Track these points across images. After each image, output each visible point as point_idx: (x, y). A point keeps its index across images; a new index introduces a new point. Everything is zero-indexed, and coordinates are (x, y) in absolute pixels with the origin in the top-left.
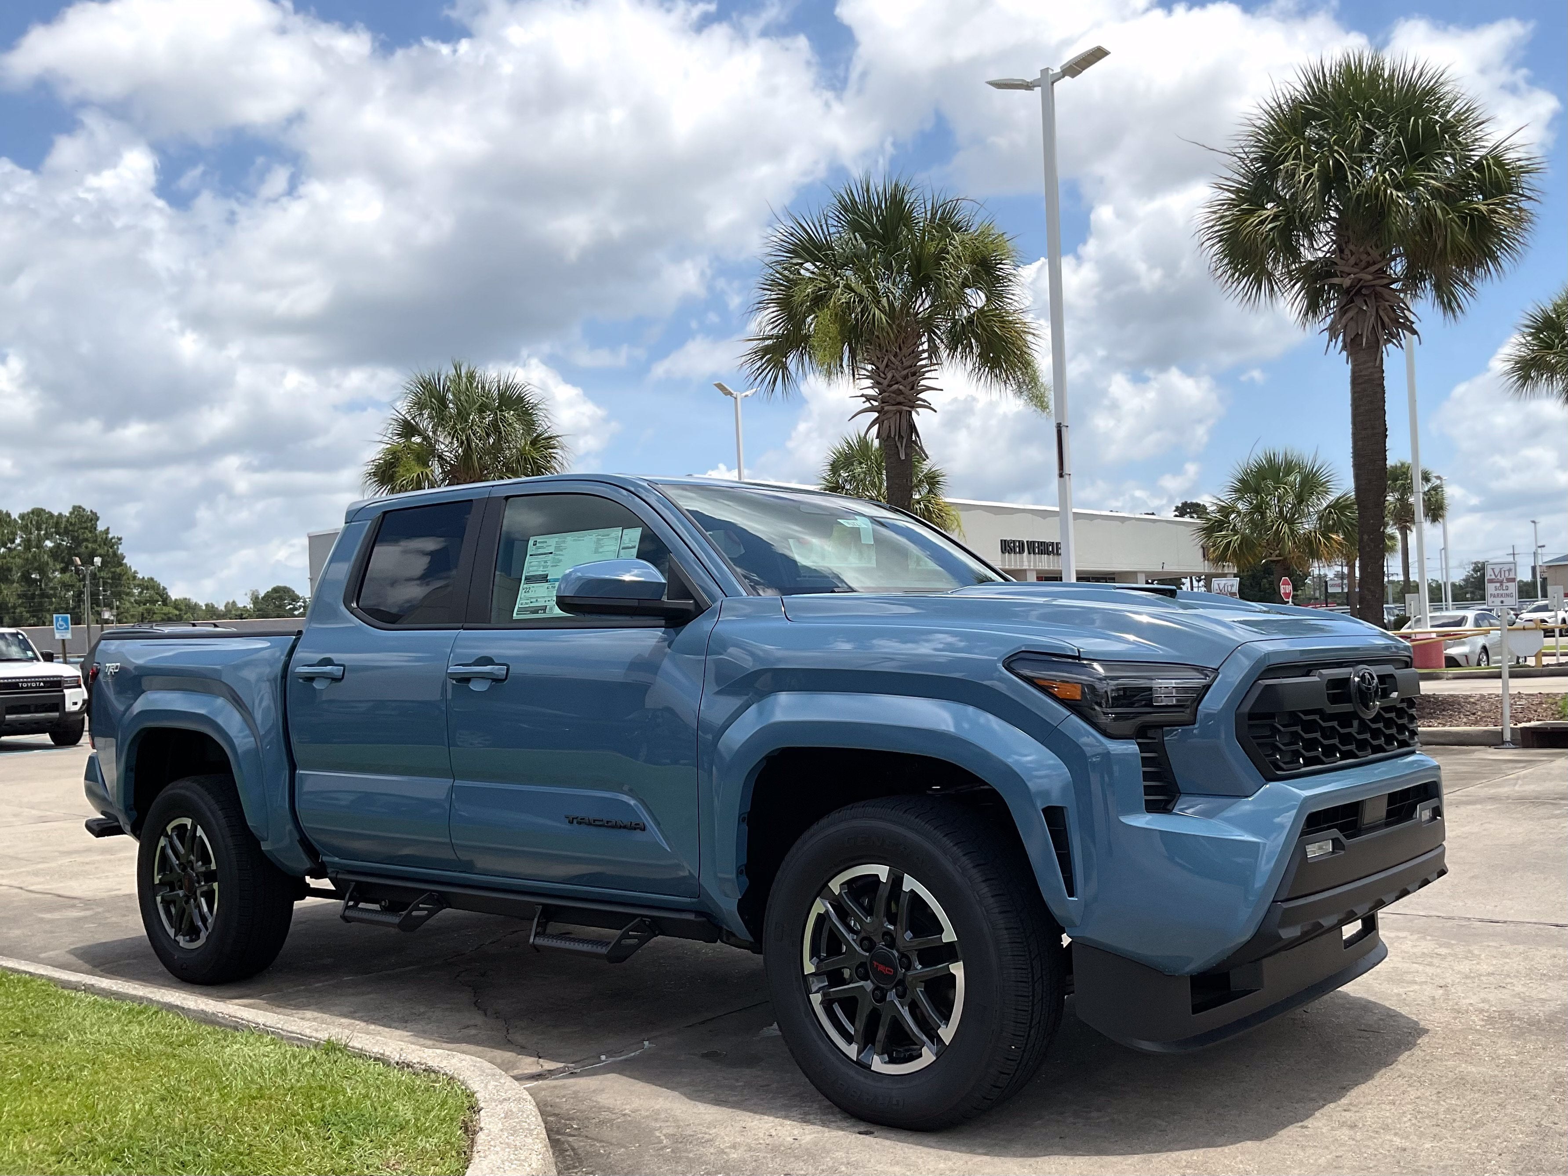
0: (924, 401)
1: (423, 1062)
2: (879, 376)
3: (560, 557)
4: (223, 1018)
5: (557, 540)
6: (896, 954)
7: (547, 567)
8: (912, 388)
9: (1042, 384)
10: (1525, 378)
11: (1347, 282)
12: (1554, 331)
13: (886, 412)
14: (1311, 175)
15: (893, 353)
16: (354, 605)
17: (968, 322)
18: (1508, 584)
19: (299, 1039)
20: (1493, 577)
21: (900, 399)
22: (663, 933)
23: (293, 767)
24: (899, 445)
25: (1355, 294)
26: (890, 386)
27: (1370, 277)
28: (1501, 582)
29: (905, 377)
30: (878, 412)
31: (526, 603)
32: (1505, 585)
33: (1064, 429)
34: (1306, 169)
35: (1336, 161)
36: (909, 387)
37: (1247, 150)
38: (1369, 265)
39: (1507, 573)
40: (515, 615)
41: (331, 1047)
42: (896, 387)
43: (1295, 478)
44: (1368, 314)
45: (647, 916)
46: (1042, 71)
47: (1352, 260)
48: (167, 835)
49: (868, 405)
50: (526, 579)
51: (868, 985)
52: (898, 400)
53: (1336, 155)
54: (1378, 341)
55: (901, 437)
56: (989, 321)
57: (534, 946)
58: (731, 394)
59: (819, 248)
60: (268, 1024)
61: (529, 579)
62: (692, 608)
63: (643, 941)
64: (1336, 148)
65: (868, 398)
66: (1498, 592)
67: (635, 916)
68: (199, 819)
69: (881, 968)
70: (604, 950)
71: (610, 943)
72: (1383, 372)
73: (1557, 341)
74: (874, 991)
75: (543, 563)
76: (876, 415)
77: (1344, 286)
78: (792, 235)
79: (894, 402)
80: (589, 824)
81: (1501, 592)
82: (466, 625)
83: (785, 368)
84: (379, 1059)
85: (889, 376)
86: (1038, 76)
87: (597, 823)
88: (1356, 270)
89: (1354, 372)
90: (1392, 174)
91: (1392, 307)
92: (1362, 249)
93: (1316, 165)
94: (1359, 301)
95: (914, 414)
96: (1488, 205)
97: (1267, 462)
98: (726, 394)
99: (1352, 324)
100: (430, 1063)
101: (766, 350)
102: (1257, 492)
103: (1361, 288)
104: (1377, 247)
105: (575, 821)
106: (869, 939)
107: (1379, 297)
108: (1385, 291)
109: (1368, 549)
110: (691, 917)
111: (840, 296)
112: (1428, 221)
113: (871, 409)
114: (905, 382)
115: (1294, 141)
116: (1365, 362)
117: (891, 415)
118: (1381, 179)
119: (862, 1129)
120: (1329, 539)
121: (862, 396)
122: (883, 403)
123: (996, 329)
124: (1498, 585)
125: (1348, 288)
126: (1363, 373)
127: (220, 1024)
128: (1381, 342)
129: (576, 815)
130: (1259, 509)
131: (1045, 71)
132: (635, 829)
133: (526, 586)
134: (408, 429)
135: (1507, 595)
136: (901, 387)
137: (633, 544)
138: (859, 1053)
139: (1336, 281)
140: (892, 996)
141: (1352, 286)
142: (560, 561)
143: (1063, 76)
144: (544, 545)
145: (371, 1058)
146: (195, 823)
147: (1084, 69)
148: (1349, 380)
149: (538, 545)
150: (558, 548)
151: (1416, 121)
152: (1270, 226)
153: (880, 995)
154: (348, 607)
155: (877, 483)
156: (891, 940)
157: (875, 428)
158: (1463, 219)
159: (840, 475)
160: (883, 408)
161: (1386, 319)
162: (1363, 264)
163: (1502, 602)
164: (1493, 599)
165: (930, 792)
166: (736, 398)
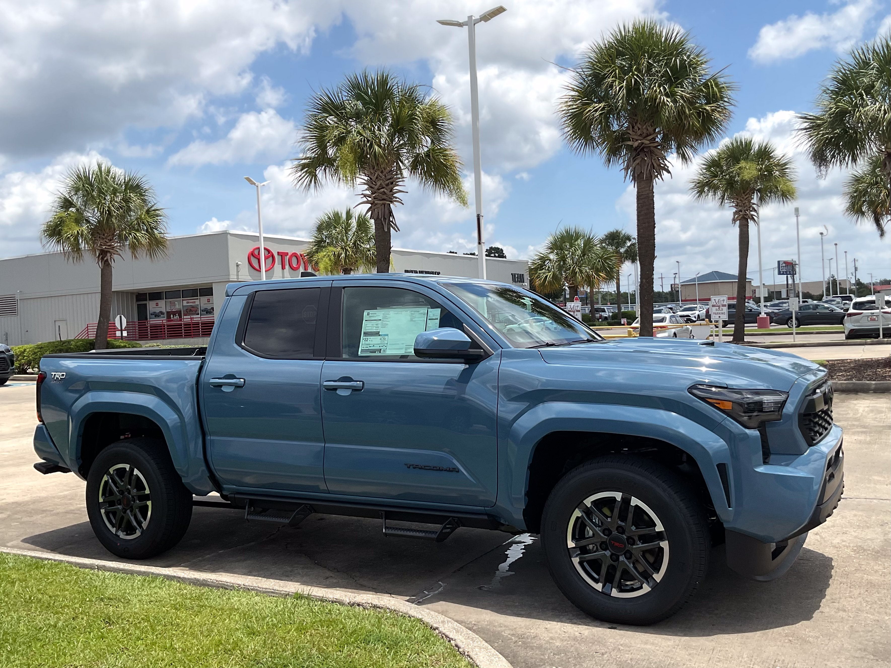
0: (396, 198)
1: (369, 602)
2: (372, 183)
3: (387, 323)
4: (212, 582)
5: (383, 312)
6: (625, 537)
7: (378, 327)
8: (391, 191)
9: (464, 191)
10: (701, 192)
11: (636, 144)
12: (718, 167)
13: (376, 204)
14: (622, 86)
15: (381, 170)
16: (243, 344)
17: (426, 156)
18: (723, 308)
19: (272, 592)
20: (715, 304)
21: (384, 197)
22: (464, 526)
23: (204, 435)
24: (384, 223)
25: (640, 151)
26: (378, 189)
27: (648, 142)
28: (719, 306)
29: (387, 185)
30: (371, 204)
31: (366, 347)
32: (721, 308)
33: (481, 218)
34: (620, 83)
35: (636, 80)
36: (389, 190)
37: (584, 70)
38: (648, 135)
39: (722, 302)
40: (359, 353)
41: (299, 597)
42: (382, 190)
43: (581, 242)
44: (647, 161)
45: (454, 517)
46: (468, 17)
47: (639, 132)
48: (109, 474)
49: (365, 199)
50: (364, 333)
51: (608, 553)
52: (383, 198)
53: (635, 77)
54: (651, 176)
55: (385, 219)
56: (438, 155)
57: (386, 534)
58: (255, 184)
59: (337, 107)
60: (247, 584)
61: (366, 334)
62: (483, 354)
63: (453, 529)
64: (636, 73)
65: (365, 196)
66: (717, 311)
67: (449, 517)
68: (134, 464)
69: (617, 544)
70: (434, 536)
71: (437, 532)
72: (653, 193)
73: (719, 173)
74: (611, 556)
75: (375, 325)
76: (370, 205)
77: (634, 146)
78: (321, 99)
79: (381, 199)
80: (421, 468)
81: (719, 312)
82: (327, 358)
83: (316, 176)
84: (335, 602)
85: (379, 184)
86: (466, 19)
87: (426, 468)
88: (641, 138)
89: (638, 192)
90: (665, 89)
91: (658, 158)
92: (644, 127)
93: (625, 81)
94: (642, 155)
95: (391, 205)
96: (711, 107)
97: (566, 232)
98: (252, 184)
99: (638, 167)
100: (374, 603)
101: (304, 166)
102: (562, 249)
103: (643, 148)
104: (652, 126)
105: (411, 467)
106: (609, 530)
107: (652, 152)
108: (655, 150)
109: (645, 287)
110: (486, 517)
111: (354, 137)
112: (681, 113)
113: (367, 202)
114: (387, 188)
115: (613, 68)
116: (644, 188)
117: (380, 206)
118: (658, 91)
119: (610, 626)
120: (599, 275)
121: (362, 194)
122: (374, 199)
123: (442, 160)
124: (718, 308)
125: (636, 147)
126: (643, 193)
127: (208, 585)
128: (653, 177)
129: (412, 463)
130: (563, 259)
131: (470, 17)
132: (452, 471)
133: (364, 337)
134: (67, 204)
135: (722, 313)
136: (385, 190)
137: (436, 317)
138: (603, 587)
139: (630, 143)
140: (622, 558)
141: (638, 146)
142: (387, 325)
143: (481, 21)
144: (375, 315)
145: (329, 601)
146: (133, 467)
147: (492, 18)
148: (636, 197)
149: (370, 315)
150: (385, 317)
151: (675, 60)
152: (600, 112)
153: (615, 557)
154: (240, 345)
155: (345, 240)
156: (621, 530)
157: (370, 213)
158: (699, 114)
159: (323, 234)
160: (374, 202)
161: (655, 165)
162: (644, 135)
163: (719, 317)
164: (715, 315)
165: (622, 452)
166: (257, 186)
